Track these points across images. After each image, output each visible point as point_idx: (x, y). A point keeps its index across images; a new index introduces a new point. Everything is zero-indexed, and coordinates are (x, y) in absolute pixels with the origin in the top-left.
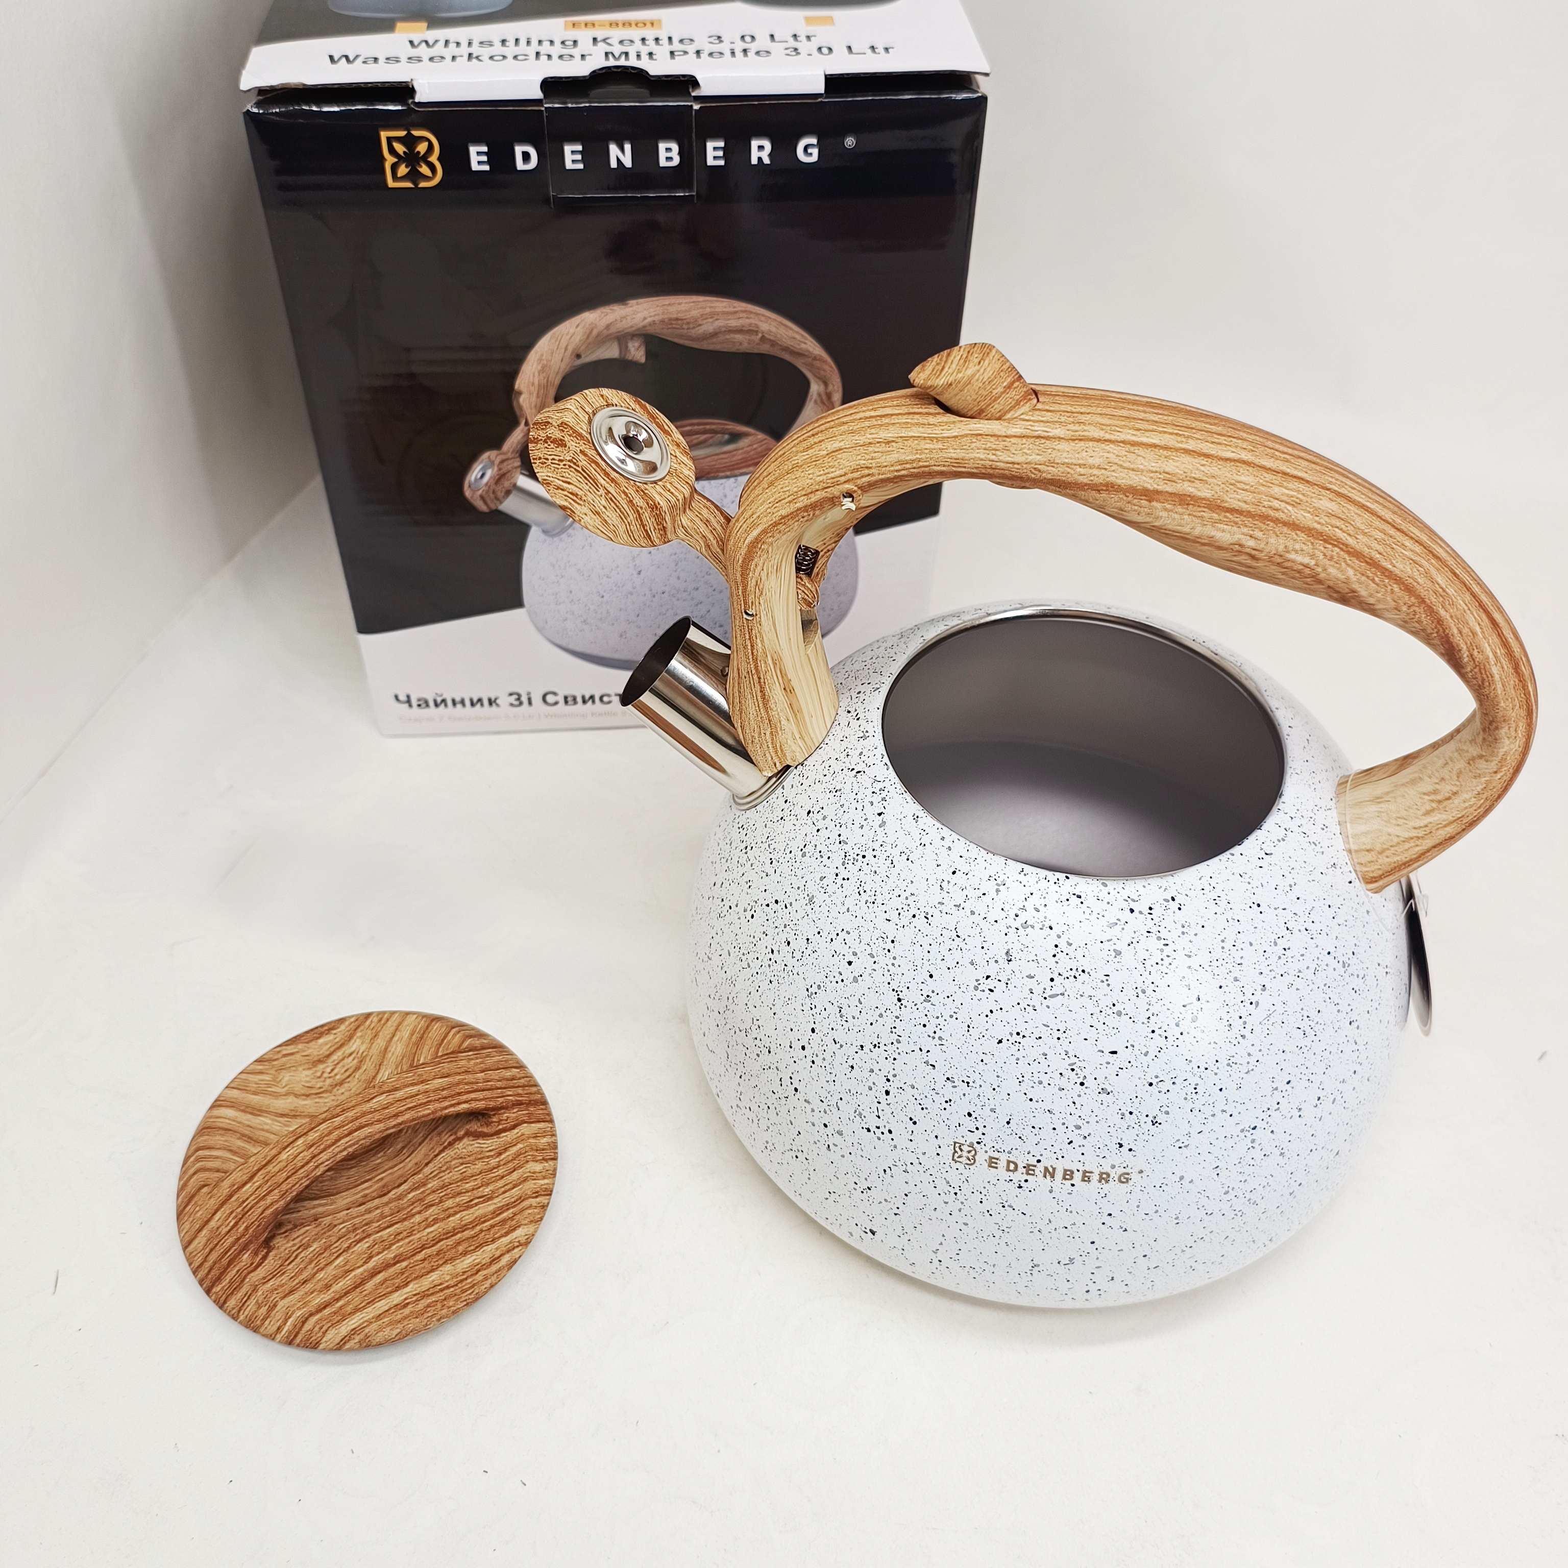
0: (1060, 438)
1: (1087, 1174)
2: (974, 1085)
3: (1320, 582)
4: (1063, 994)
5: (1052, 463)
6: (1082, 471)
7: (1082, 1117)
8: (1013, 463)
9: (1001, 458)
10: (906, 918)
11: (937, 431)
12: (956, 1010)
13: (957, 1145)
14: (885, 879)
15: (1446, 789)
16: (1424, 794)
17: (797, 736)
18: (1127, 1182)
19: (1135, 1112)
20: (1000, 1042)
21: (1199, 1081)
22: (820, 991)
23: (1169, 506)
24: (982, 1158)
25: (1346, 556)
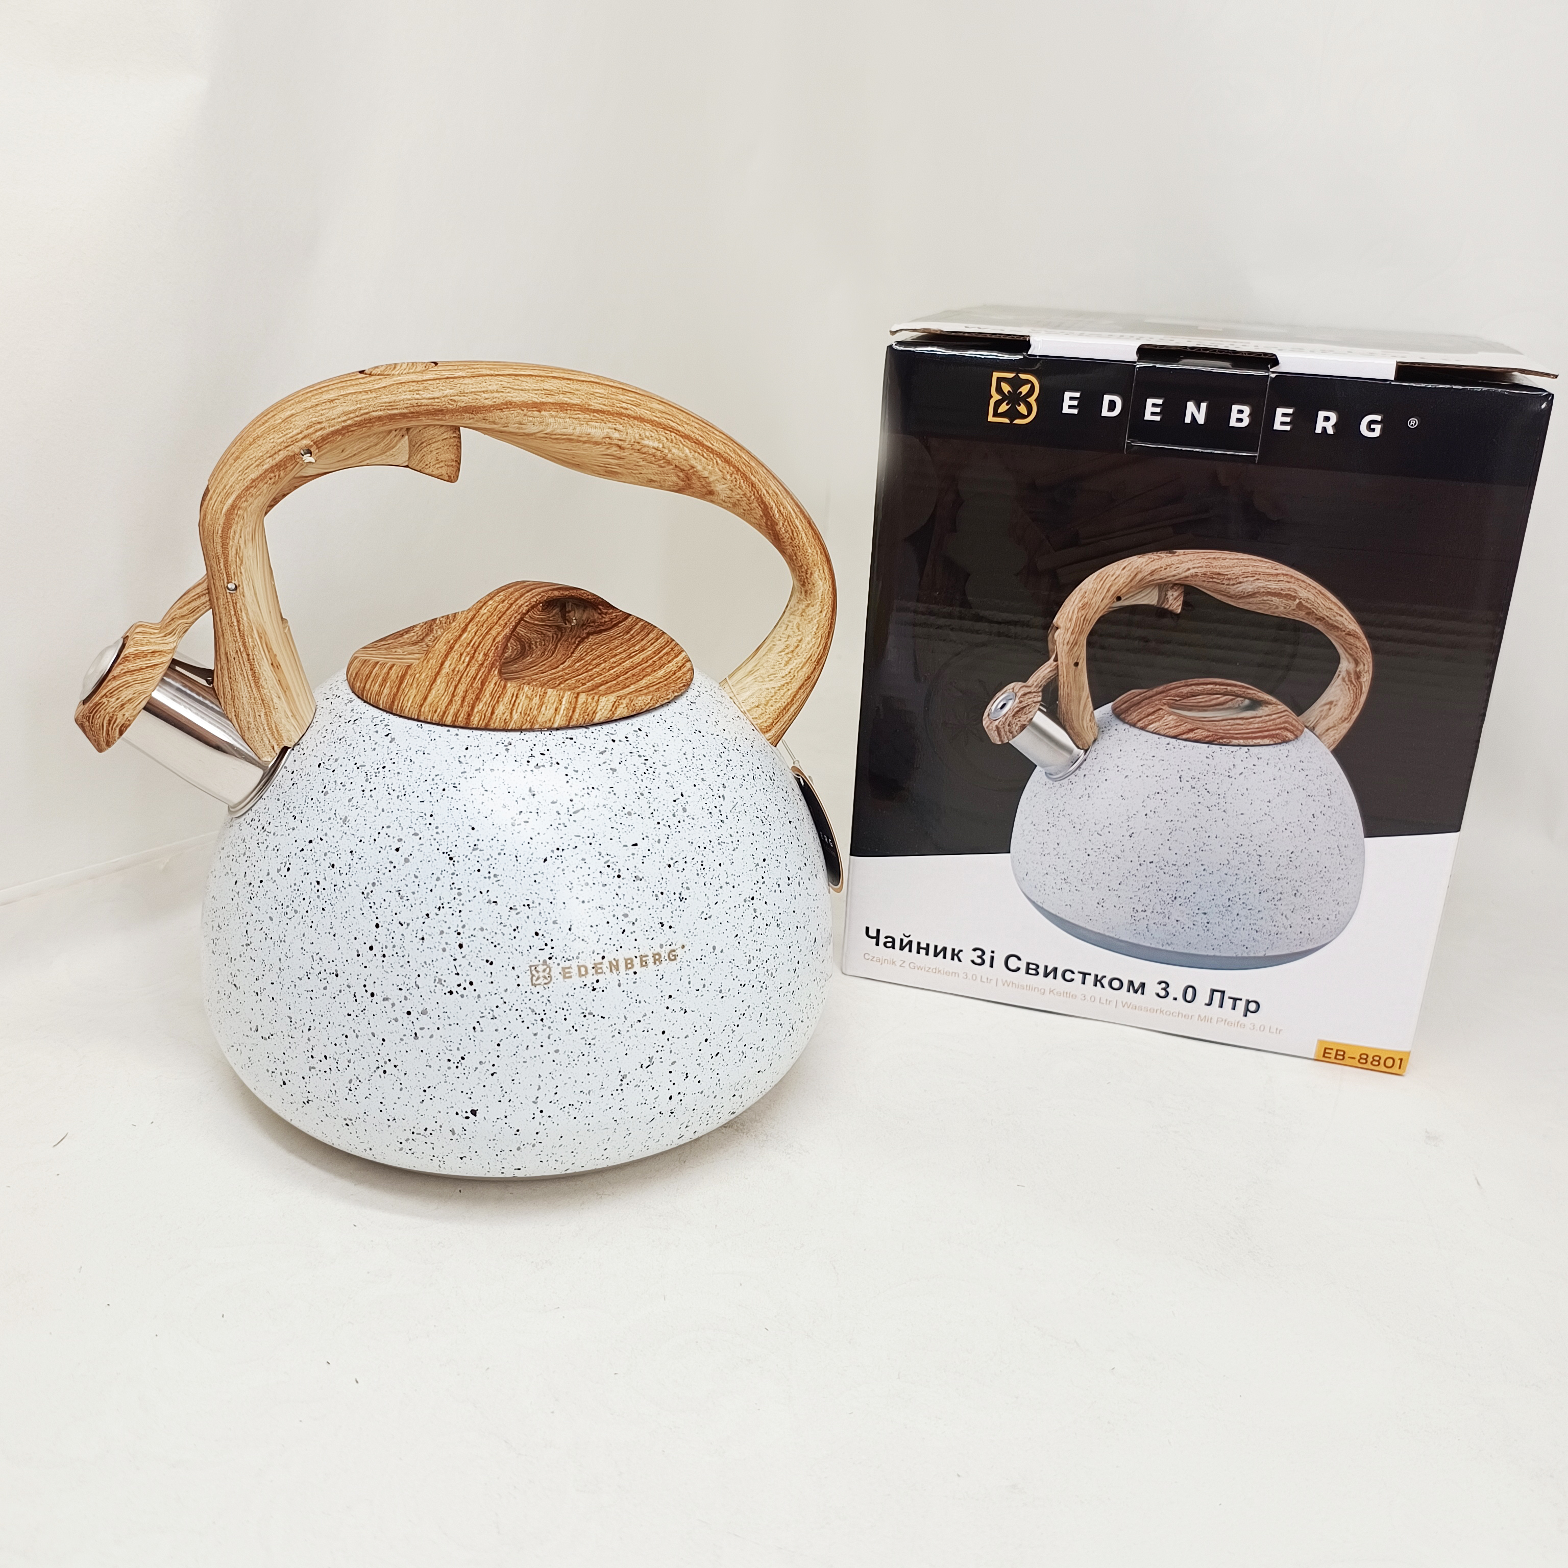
0: (463, 377)
1: (644, 959)
2: (534, 905)
3: (669, 463)
4: (583, 809)
5: (463, 393)
6: (486, 396)
7: (627, 906)
8: (434, 398)
9: (424, 396)
10: (437, 794)
11: (369, 386)
12: (502, 848)
13: (533, 968)
14: (409, 774)
17: (290, 714)
18: (675, 959)
19: (665, 892)
20: (545, 860)
21: (703, 859)
22: (376, 887)
23: (553, 413)
24: (556, 971)
25: (681, 439)
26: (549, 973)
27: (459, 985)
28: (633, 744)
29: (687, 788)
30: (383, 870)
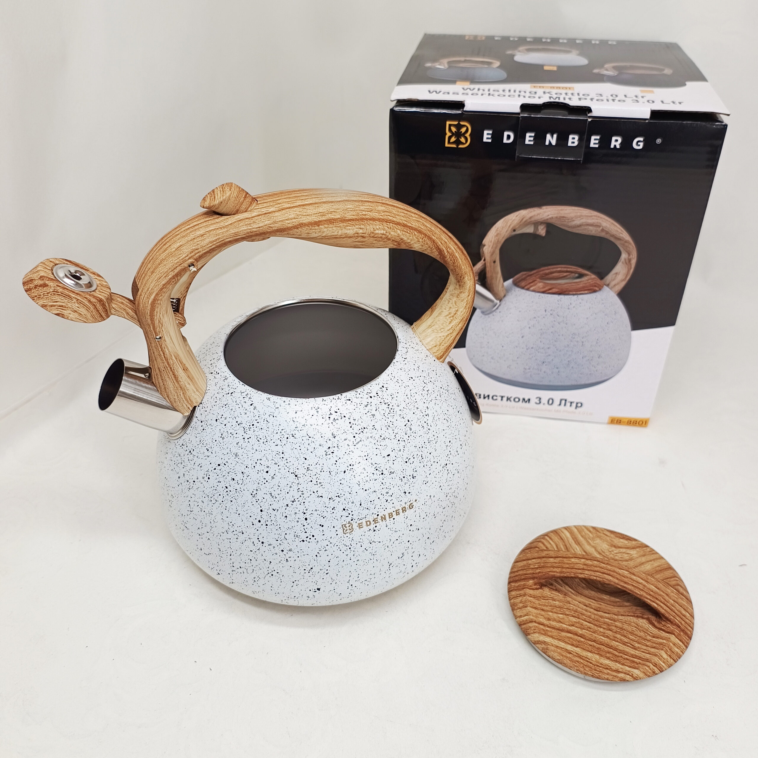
0: (274, 212)
1: (398, 511)
2: (341, 496)
3: (389, 239)
4: (361, 441)
5: (275, 222)
6: (288, 222)
7: (388, 488)
8: (259, 227)
9: (254, 227)
10: (284, 441)
11: (222, 224)
12: (322, 468)
13: (344, 526)
14: (267, 429)
15: (453, 311)
16: (446, 316)
17: (195, 390)
18: (413, 507)
19: (405, 476)
20: (345, 472)
21: (422, 453)
22: (258, 491)
23: (326, 226)
24: (355, 526)
25: (395, 225)
26: (352, 527)
27: (307, 537)
28: (381, 397)
29: (410, 416)
30: (261, 483)
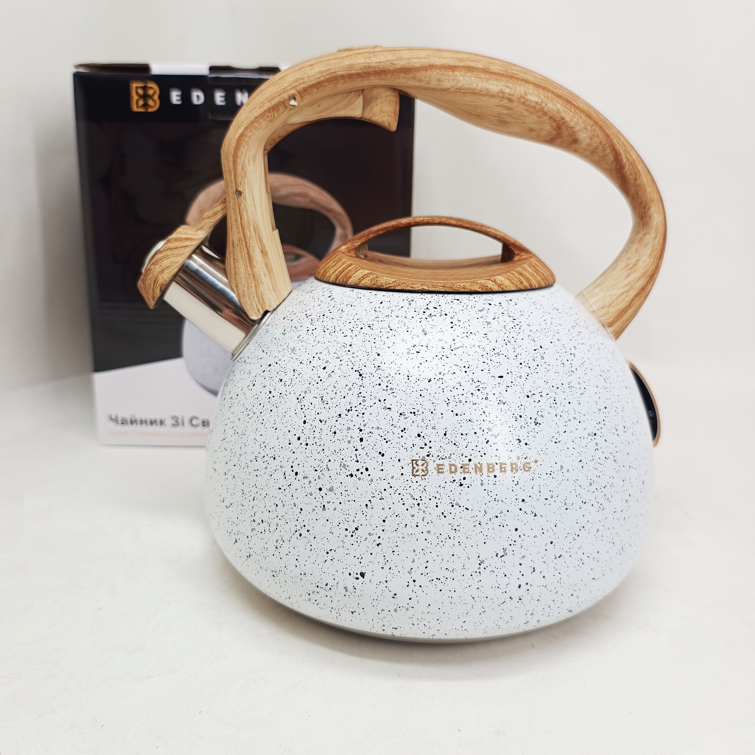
1: (503, 466)
2: (419, 413)
3: (545, 114)
4: (462, 347)
6: (416, 61)
7: (492, 422)
10: (356, 331)
12: (398, 369)
13: (414, 462)
17: (272, 289)
18: (529, 470)
19: (523, 416)
20: (430, 381)
21: (556, 396)
22: (307, 394)
23: (463, 73)
24: (432, 467)
25: (555, 97)
26: (426, 468)
27: (358, 470)
28: (505, 308)
29: (545, 343)
30: (313, 382)
